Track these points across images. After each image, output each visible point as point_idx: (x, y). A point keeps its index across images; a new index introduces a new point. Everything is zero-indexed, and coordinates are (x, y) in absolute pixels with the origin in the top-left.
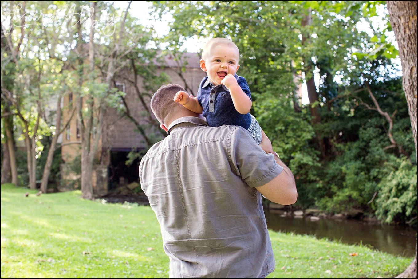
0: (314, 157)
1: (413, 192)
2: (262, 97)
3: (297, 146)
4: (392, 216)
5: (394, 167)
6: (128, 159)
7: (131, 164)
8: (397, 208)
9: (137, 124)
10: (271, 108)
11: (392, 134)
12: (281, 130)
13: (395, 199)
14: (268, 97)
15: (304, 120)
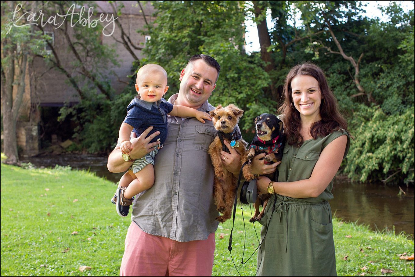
0: (271, 108)
1: (391, 145)
2: (211, 41)
3: (251, 95)
4: (367, 174)
5: (365, 117)
6: (60, 115)
7: (63, 120)
8: (372, 165)
9: (68, 76)
10: (222, 52)
11: (359, 81)
12: (232, 78)
13: (370, 154)
14: (217, 40)
15: (258, 66)
